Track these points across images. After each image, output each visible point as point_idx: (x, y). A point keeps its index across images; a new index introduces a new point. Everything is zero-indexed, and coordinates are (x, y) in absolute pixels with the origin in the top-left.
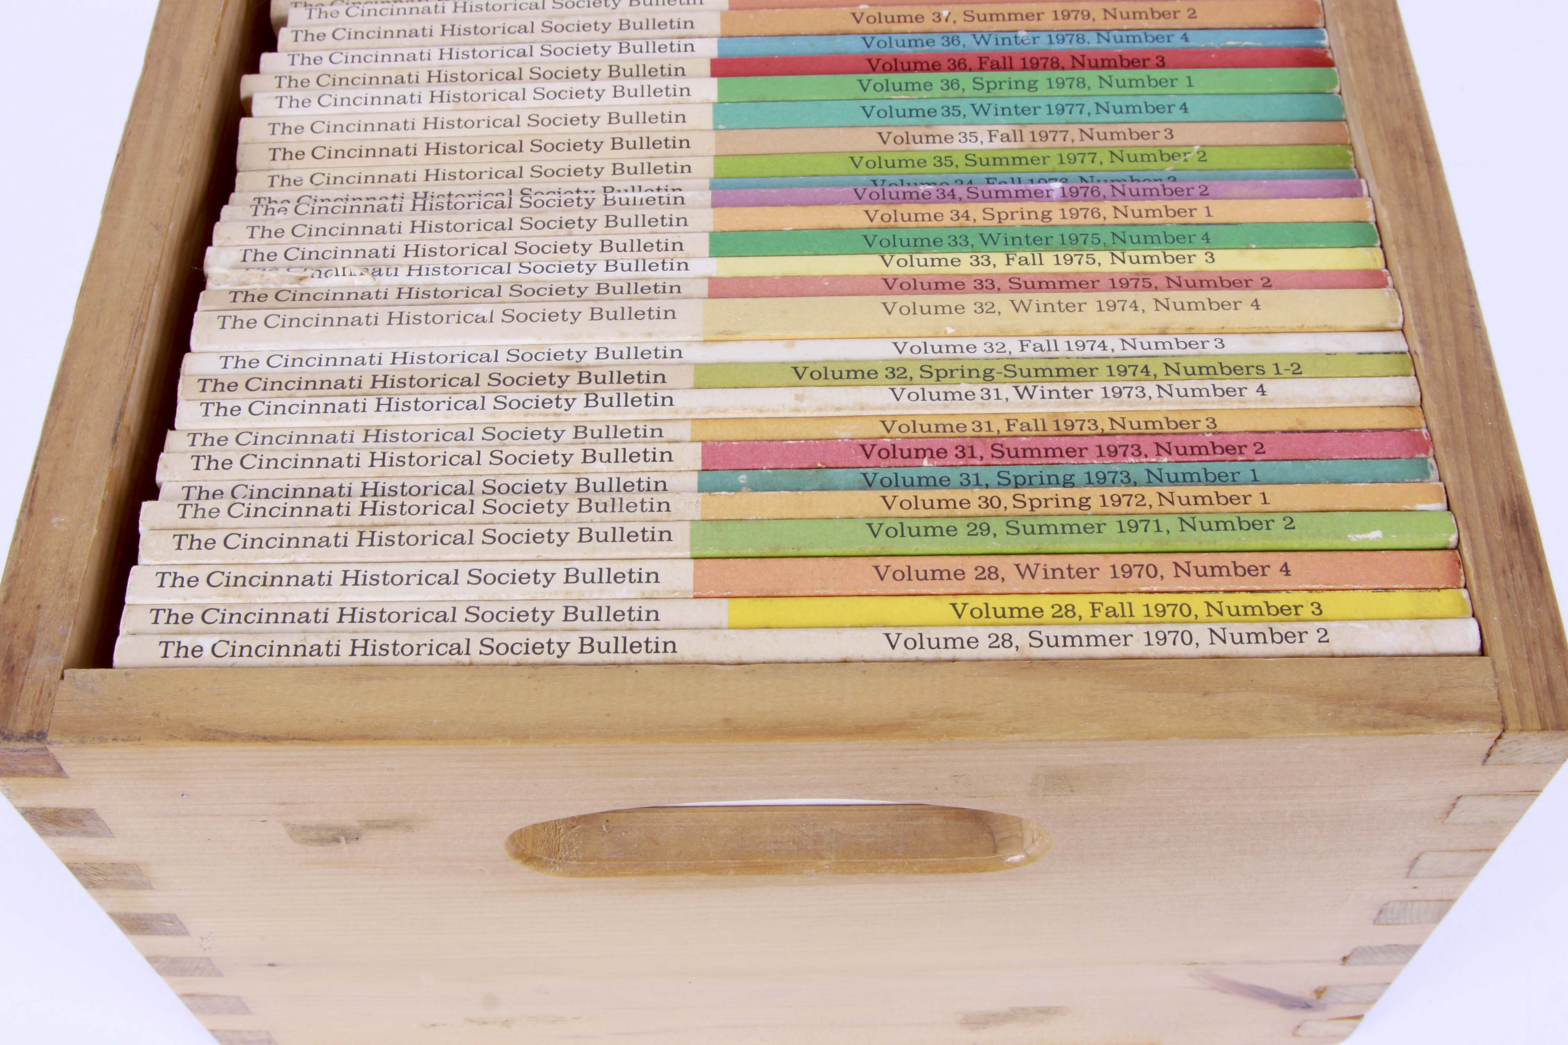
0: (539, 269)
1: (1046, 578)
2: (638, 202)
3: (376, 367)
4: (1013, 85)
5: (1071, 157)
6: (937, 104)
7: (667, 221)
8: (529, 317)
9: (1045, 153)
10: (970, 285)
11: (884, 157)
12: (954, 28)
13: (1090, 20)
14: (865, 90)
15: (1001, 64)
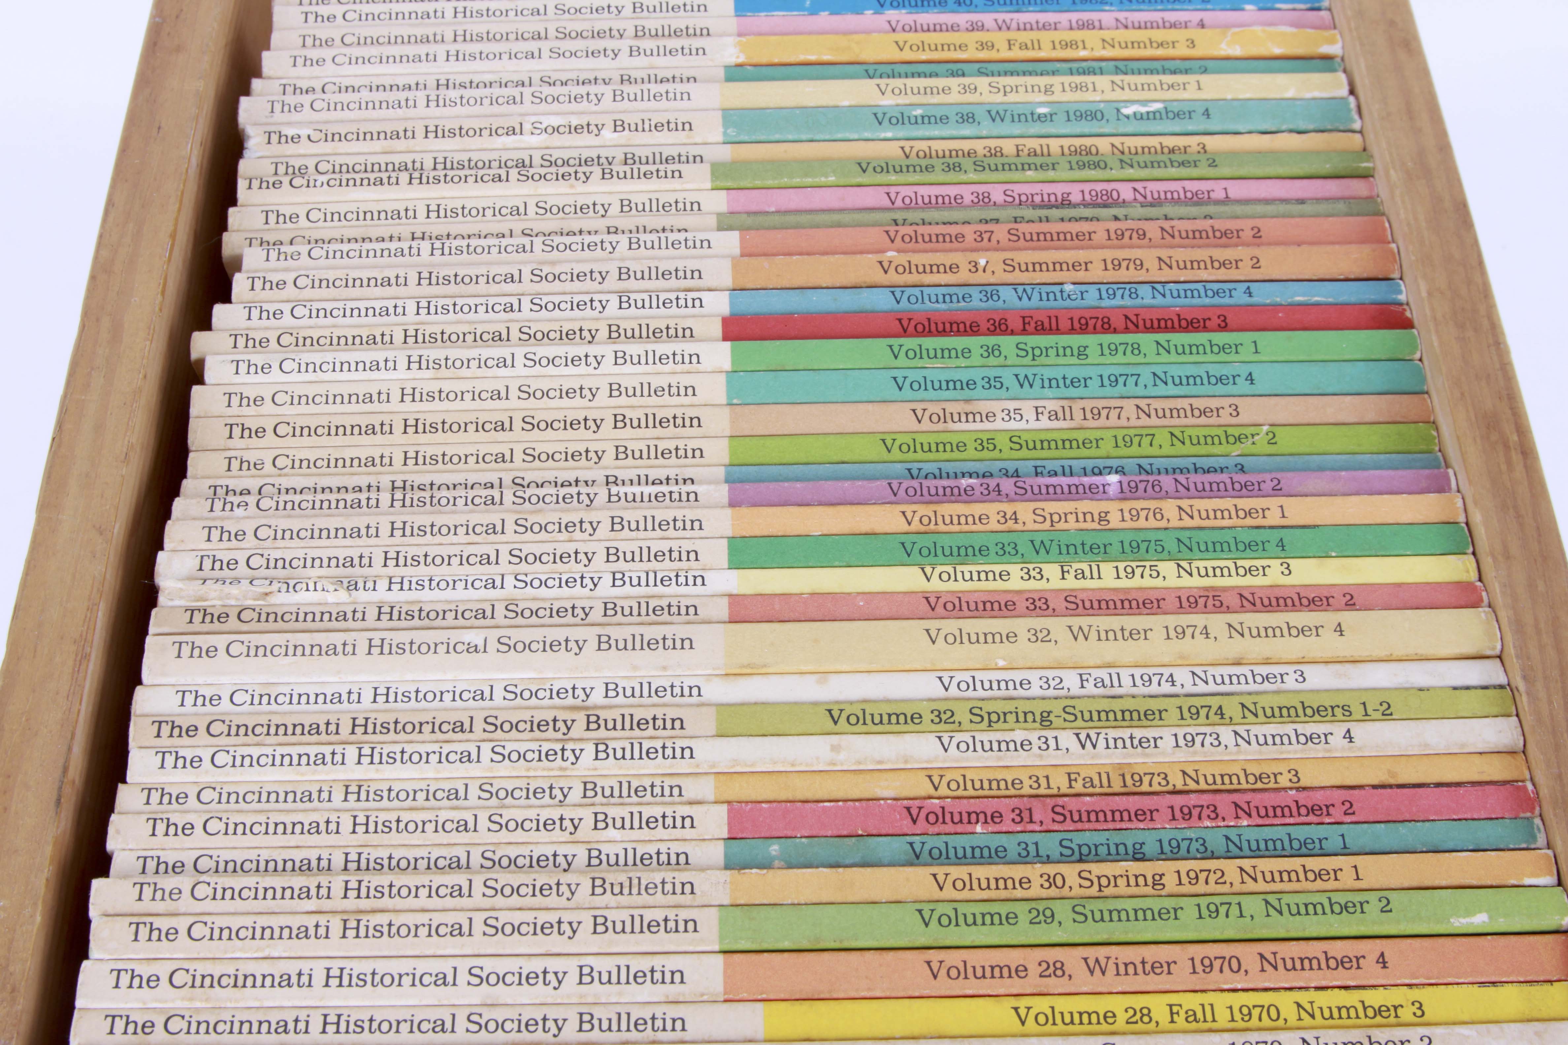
0: (536, 583)
1: (1118, 974)
2: (646, 499)
3: (355, 706)
4: (1061, 352)
5: (1127, 439)
6: (976, 375)
7: (679, 524)
8: (527, 647)
9: (1098, 434)
10: (1022, 605)
11: (920, 438)
12: (992, 280)
13: (1144, 271)
14: (896, 357)
15: (1047, 325)
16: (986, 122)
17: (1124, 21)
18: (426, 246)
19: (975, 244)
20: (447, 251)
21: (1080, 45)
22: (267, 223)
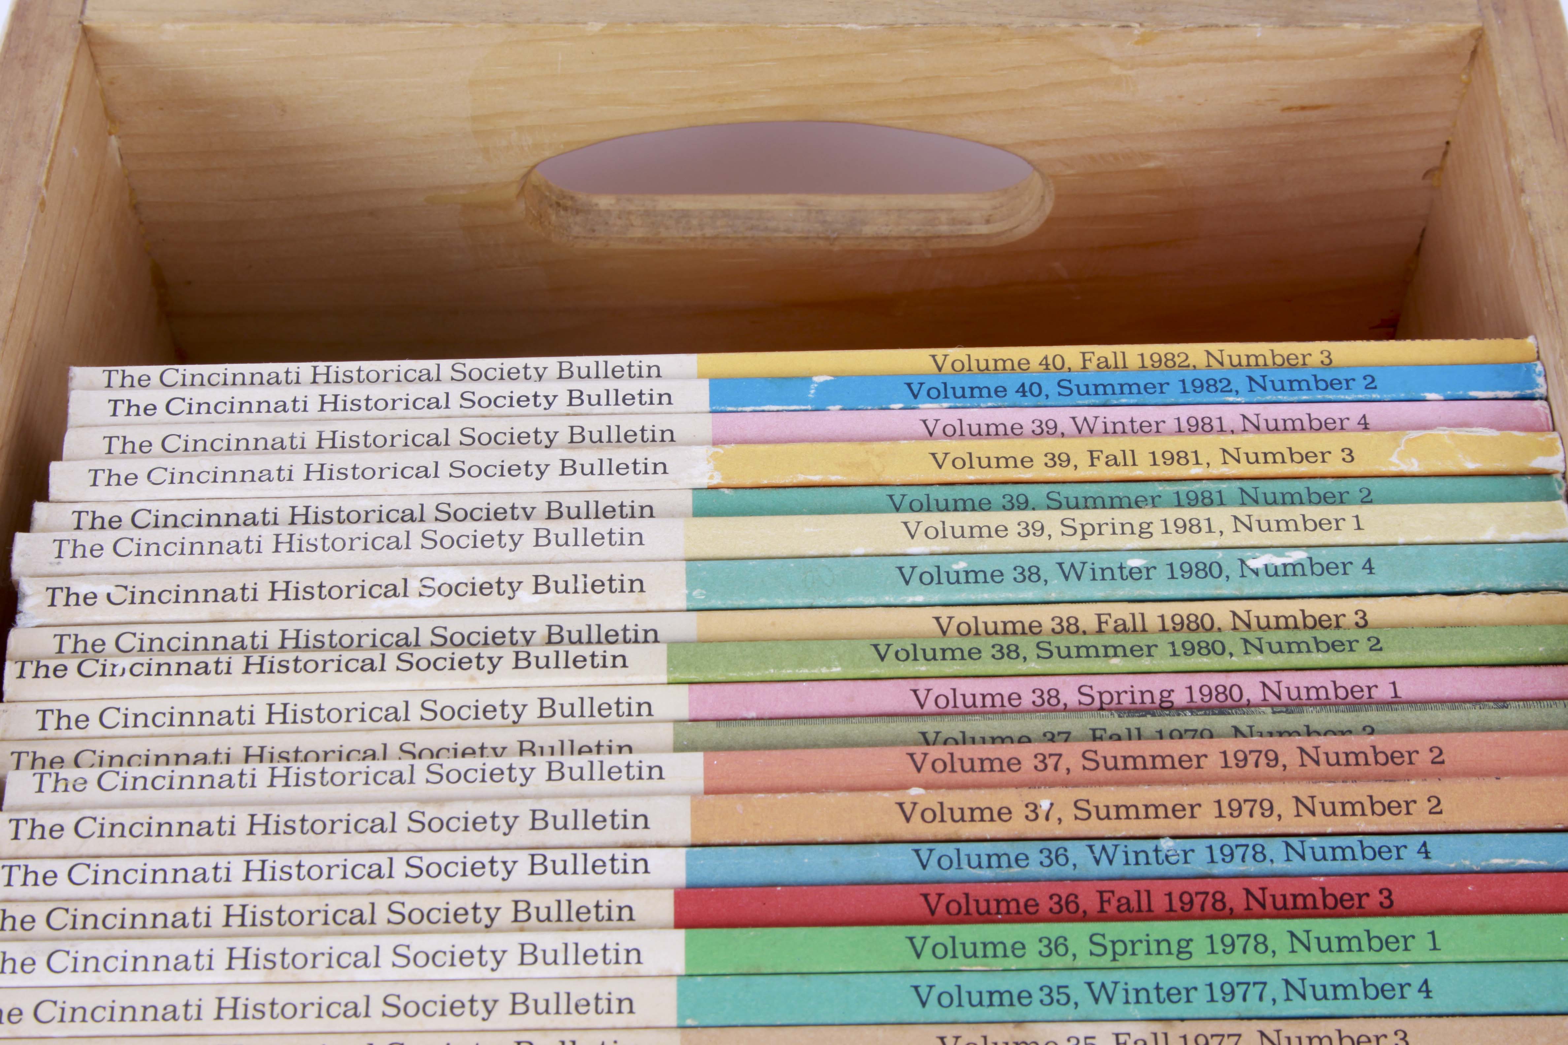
4: (1154, 948)
6: (1031, 982)
12: (1059, 832)
13: (1274, 817)
14: (918, 956)
15: (1134, 904)
16: (1056, 580)
17: (1254, 419)
18: (263, 771)
19: (1035, 775)
20: (292, 780)
21: (1192, 457)
22: (43, 728)
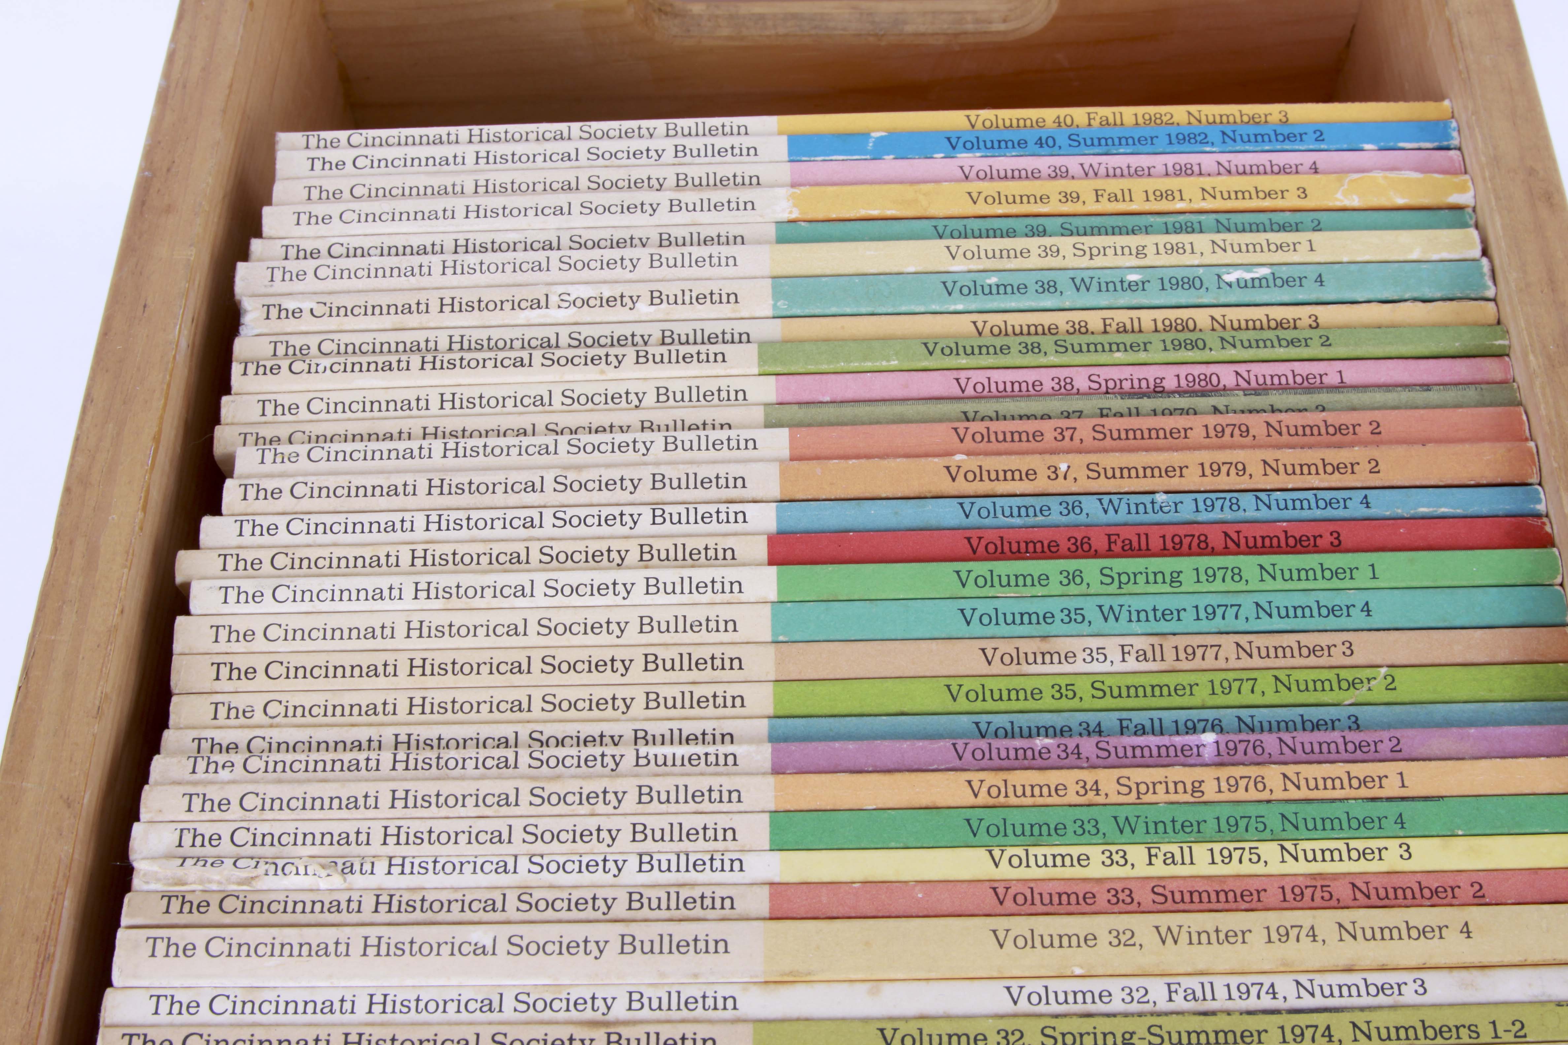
0: (553, 867)
2: (678, 762)
3: (348, 1017)
4: (1151, 578)
5: (1225, 684)
6: (1054, 606)
7: (715, 795)
8: (541, 948)
9: (1192, 678)
10: (1103, 898)
11: (990, 684)
12: (1074, 489)
13: (1247, 476)
14: (964, 585)
15: (1135, 544)
16: (1070, 291)
17: (1226, 165)
18: (437, 446)
19: (1055, 444)
20: (461, 452)
21: (1177, 195)
22: (263, 415)
